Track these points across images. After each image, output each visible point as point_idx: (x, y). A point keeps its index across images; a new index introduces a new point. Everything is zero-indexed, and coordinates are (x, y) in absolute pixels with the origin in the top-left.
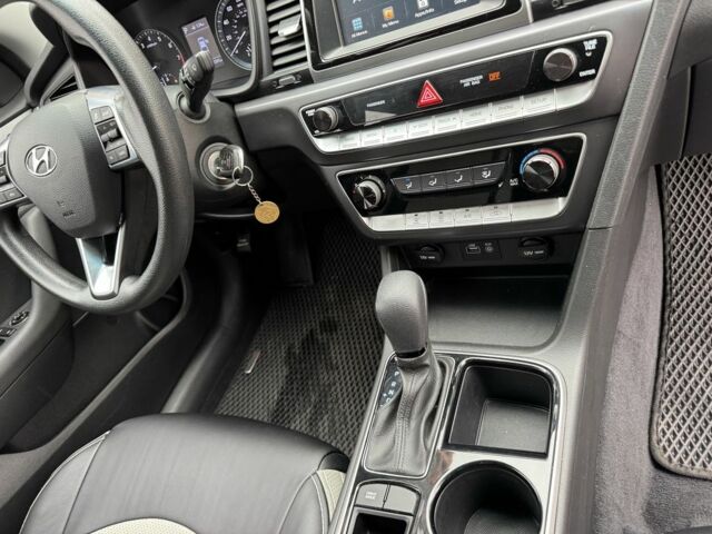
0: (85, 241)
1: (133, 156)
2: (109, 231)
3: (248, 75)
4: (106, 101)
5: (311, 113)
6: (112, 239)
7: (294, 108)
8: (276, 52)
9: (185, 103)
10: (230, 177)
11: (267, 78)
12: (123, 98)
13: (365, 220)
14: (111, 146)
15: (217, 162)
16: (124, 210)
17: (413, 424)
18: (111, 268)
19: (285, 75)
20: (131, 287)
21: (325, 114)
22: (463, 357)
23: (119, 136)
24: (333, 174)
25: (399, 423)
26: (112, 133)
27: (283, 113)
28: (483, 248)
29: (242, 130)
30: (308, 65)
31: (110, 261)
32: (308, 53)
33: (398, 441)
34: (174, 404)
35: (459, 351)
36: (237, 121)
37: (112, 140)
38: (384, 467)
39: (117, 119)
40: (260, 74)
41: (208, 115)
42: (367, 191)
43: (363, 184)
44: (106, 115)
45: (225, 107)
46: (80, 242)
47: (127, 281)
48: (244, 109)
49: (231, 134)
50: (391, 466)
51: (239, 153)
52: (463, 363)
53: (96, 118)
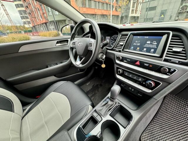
0: (79, 57)
1: (92, 49)
2: (82, 57)
3: (112, 47)
4: (92, 41)
5: (118, 56)
6: (82, 58)
7: (116, 54)
8: (118, 46)
9: (102, 46)
10: (101, 59)
11: (114, 49)
12: (95, 42)
13: (117, 75)
14: (90, 47)
15: (101, 56)
16: (86, 56)
17: (107, 108)
18: (80, 62)
19: (117, 49)
20: (81, 66)
21: (120, 58)
22: (120, 104)
23: (91, 46)
24: (116, 66)
25: (105, 107)
26: (91, 45)
27: (114, 54)
28: (132, 89)
29: (106, 53)
30: (121, 50)
31: (80, 61)
32: (122, 48)
33: (103, 109)
34: (76, 83)
35: (120, 102)
36: (107, 52)
37: (90, 46)
38: (99, 112)
39: (93, 44)
40: (114, 47)
41: (104, 49)
42: (120, 71)
43: (119, 70)
44: (91, 42)
45: (106, 49)
46: (78, 56)
47: (81, 64)
48: (109, 51)
49: (105, 53)
50: (100, 112)
51: (105, 56)
52: (119, 104)
53: (90, 42)
